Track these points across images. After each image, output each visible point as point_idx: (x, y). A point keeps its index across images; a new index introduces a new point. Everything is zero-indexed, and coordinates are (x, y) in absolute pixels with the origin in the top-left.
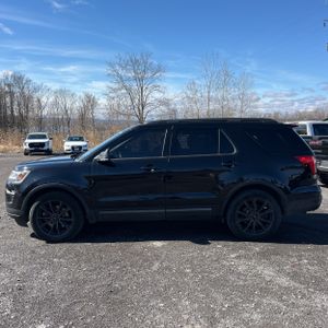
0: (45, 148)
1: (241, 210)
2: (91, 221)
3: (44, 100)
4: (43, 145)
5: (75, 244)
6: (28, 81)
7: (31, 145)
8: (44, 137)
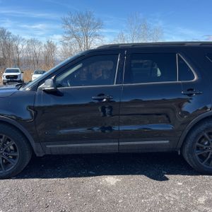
0: (18, 79)
1: (199, 142)
2: (37, 155)
3: (20, 46)
4: (16, 77)
5: (21, 181)
6: (9, 33)
7: (8, 77)
8: (17, 71)
